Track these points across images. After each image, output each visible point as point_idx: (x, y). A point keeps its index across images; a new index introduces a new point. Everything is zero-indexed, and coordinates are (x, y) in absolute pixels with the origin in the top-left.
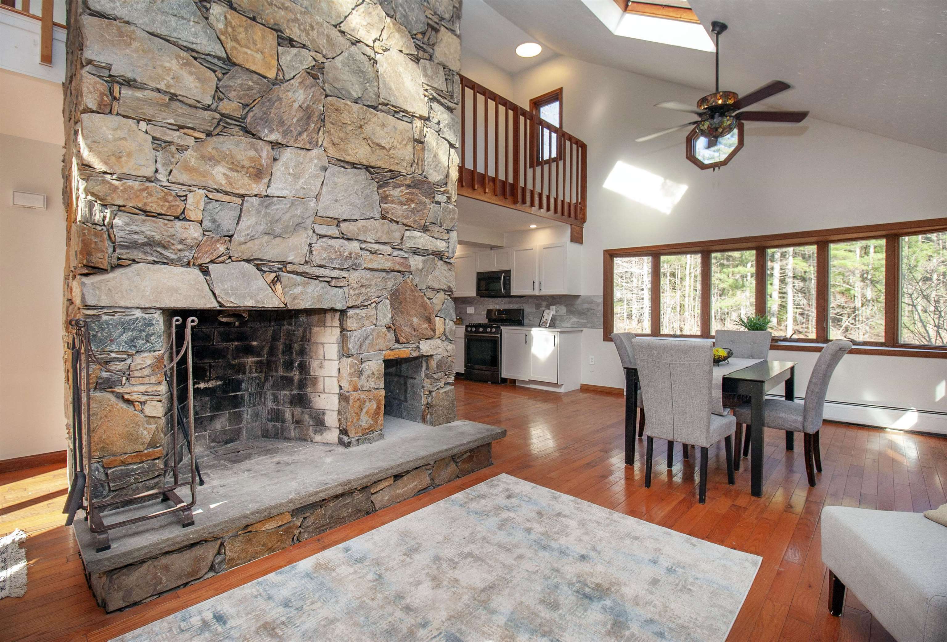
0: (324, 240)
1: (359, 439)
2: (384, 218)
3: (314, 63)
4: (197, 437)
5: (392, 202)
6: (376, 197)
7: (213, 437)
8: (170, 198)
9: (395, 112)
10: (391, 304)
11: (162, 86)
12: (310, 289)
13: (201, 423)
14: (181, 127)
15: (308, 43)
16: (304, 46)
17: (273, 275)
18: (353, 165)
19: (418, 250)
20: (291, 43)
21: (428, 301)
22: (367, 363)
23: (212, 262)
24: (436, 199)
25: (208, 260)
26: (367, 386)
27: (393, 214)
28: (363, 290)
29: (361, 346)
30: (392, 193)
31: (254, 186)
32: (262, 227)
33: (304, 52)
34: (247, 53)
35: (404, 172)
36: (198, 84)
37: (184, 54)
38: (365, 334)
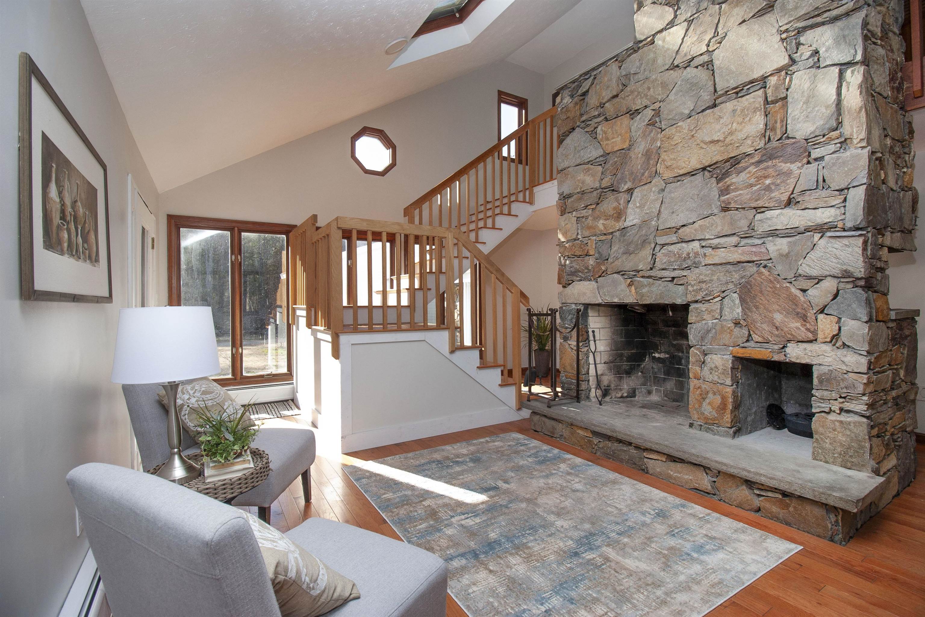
0: (665, 248)
1: (701, 425)
2: (725, 209)
3: (653, 113)
4: (656, 389)
5: (736, 189)
6: (715, 193)
7: (665, 393)
8: (582, 246)
9: (737, 93)
10: (740, 298)
11: (579, 190)
12: (654, 289)
13: (658, 380)
14: (587, 206)
15: (648, 103)
16: (646, 107)
17: (629, 280)
18: (691, 174)
19: (777, 232)
20: (637, 112)
21: (799, 293)
22: (710, 356)
23: (600, 276)
24: (813, 156)
25: (597, 276)
26: (710, 378)
27: (735, 202)
28: (703, 285)
29: (703, 339)
30: (734, 180)
31: (617, 224)
32: (622, 250)
33: (645, 112)
34: (613, 142)
35: (750, 150)
36: (592, 179)
37: (586, 166)
38: (706, 327)
